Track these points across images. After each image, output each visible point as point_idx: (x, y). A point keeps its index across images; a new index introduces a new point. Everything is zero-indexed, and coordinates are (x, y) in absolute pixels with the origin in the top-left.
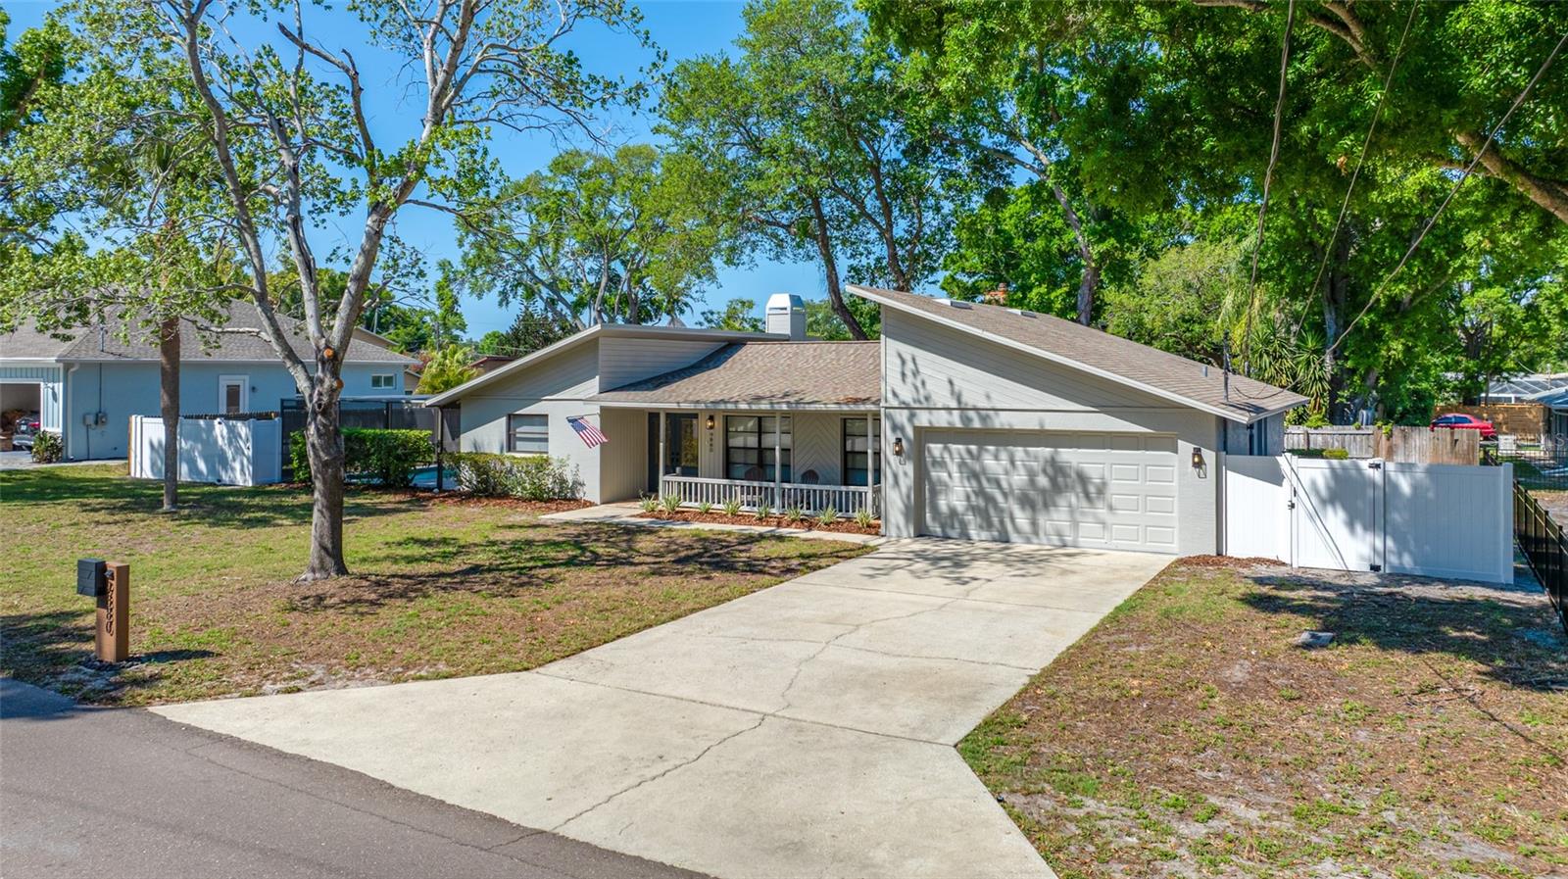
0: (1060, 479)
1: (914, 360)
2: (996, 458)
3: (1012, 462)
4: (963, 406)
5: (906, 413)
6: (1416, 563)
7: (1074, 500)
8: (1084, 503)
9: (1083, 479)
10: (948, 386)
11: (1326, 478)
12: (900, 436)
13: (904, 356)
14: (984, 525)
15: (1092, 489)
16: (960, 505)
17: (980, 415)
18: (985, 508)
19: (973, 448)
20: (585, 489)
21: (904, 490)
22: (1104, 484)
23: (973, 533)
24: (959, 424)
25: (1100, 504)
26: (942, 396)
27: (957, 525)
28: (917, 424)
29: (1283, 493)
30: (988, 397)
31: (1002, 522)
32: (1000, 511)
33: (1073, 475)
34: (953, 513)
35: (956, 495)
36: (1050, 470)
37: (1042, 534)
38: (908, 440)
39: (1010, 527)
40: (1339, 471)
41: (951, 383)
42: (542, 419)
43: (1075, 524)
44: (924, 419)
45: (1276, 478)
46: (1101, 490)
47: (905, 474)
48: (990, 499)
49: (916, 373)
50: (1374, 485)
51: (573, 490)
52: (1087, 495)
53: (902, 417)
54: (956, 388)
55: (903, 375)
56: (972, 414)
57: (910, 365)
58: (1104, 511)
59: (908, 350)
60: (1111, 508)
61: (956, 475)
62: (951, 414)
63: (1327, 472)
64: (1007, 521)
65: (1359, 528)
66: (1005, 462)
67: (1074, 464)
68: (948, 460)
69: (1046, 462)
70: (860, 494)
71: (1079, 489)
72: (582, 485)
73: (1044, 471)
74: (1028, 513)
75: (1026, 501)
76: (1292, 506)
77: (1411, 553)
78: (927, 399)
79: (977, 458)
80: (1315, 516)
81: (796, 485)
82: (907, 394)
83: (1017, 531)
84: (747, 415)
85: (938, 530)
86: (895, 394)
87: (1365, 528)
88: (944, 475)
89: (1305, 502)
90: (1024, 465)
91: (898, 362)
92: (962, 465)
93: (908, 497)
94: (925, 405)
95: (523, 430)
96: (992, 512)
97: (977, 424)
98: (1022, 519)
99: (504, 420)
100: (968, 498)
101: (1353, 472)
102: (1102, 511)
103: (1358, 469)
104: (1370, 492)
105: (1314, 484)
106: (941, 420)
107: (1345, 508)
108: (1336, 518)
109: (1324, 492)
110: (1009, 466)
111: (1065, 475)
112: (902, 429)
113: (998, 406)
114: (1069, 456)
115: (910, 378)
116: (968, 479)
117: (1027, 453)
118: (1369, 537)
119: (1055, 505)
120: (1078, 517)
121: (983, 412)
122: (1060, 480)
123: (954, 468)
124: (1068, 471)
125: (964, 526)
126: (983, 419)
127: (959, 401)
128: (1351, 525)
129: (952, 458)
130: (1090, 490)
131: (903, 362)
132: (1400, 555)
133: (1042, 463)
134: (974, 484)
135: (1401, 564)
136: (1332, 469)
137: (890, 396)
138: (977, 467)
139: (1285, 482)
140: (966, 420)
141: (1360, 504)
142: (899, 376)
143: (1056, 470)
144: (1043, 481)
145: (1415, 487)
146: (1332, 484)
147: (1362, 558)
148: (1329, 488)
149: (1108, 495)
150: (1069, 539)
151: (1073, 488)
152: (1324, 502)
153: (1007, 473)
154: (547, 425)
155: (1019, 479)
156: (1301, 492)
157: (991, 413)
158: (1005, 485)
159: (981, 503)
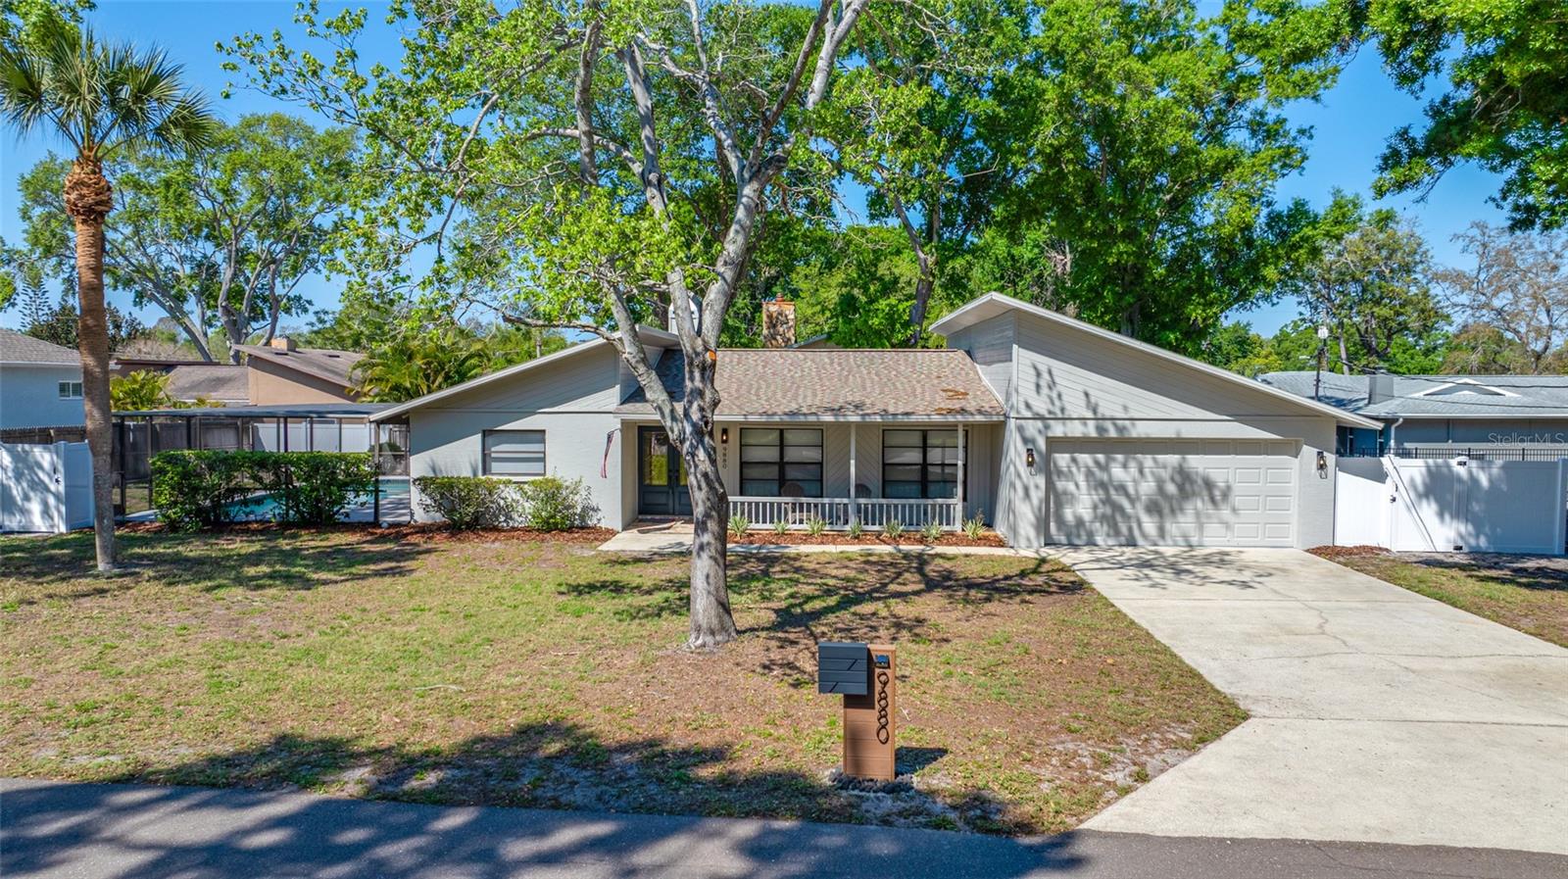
0: (1187, 485)
1: (1050, 373)
2: (1125, 466)
3: (1141, 472)
4: (1099, 416)
5: (1039, 424)
6: (1489, 542)
7: (1199, 504)
8: (1210, 506)
9: (1209, 485)
10: (1083, 397)
11: (1421, 474)
12: (1030, 447)
13: (1040, 367)
14: (1112, 532)
15: (1217, 493)
16: (1086, 514)
17: (1115, 425)
18: (1112, 515)
19: (1101, 457)
20: (600, 515)
21: (1035, 502)
22: (1229, 488)
23: (1099, 540)
24: (1093, 433)
25: (1223, 506)
26: (1076, 407)
27: (1083, 533)
28: (1050, 434)
29: (1385, 489)
30: (1125, 408)
31: (1130, 529)
32: (1126, 517)
33: (1200, 482)
34: (1080, 522)
35: (1082, 505)
36: (1178, 478)
37: (1168, 538)
38: (1040, 453)
39: (1136, 533)
40: (1433, 469)
41: (1087, 395)
42: (538, 436)
43: (1201, 527)
44: (1058, 430)
45: (1380, 476)
46: (1226, 495)
47: (1037, 487)
48: (1118, 508)
49: (1052, 385)
50: (1459, 480)
51: (582, 517)
52: (1213, 500)
53: (1032, 428)
54: (1093, 400)
55: (1038, 386)
56: (1109, 425)
57: (1046, 376)
58: (1228, 512)
59: (1044, 362)
60: (1234, 510)
61: (1083, 484)
62: (1085, 425)
63: (1424, 470)
64: (1135, 526)
65: (1447, 517)
66: (1133, 470)
67: (1201, 470)
68: (1074, 469)
69: (1174, 468)
70: (948, 506)
71: (1205, 493)
72: (596, 510)
73: (1173, 480)
74: (1156, 519)
75: (1153, 508)
76: (1394, 500)
77: (1486, 535)
78: (1063, 410)
79: (1104, 468)
80: (1412, 507)
81: (875, 501)
82: (1041, 406)
83: (1144, 536)
84: (766, 427)
85: (1063, 539)
86: (1028, 406)
87: (1452, 517)
88: (1071, 487)
89: (1404, 496)
90: (1153, 473)
91: (1032, 372)
92: (1089, 474)
93: (1040, 509)
94: (1060, 416)
95: (501, 449)
96: (1119, 518)
97: (1113, 433)
98: (1150, 525)
99: (479, 437)
100: (1095, 507)
101: (1445, 470)
102: (1225, 513)
103: (1449, 467)
104: (1457, 487)
105: (1412, 481)
106: (1076, 430)
107: (1438, 501)
108: (1429, 510)
109: (1421, 488)
110: (1137, 475)
111: (1192, 482)
112: (1033, 441)
113: (1136, 416)
114: (1197, 463)
115: (1045, 390)
116: (1096, 489)
117: (1155, 460)
118: (1455, 524)
119: (1182, 510)
120: (1204, 520)
121: (1119, 422)
122: (1188, 487)
123: (1081, 479)
124: (1195, 477)
125: (1091, 534)
126: (1121, 430)
127: (1095, 412)
128: (1441, 515)
129: (1079, 469)
130: (1215, 494)
131: (1038, 375)
132: (1477, 537)
133: (1169, 470)
134: (1101, 492)
135: (1478, 544)
136: (1428, 467)
137: (1022, 407)
138: (1105, 477)
139: (1389, 480)
140: (1100, 429)
141: (1448, 497)
142: (1033, 387)
143: (1184, 478)
144: (1171, 488)
145: (1491, 481)
146: (1427, 480)
147: (1449, 541)
148: (1425, 485)
149: (1231, 499)
150: (1194, 540)
151: (1199, 495)
152: (1420, 496)
153: (1134, 481)
154: (543, 441)
155: (1148, 487)
156: (1401, 488)
157: (1127, 423)
158: (1131, 490)
159: (1108, 510)
